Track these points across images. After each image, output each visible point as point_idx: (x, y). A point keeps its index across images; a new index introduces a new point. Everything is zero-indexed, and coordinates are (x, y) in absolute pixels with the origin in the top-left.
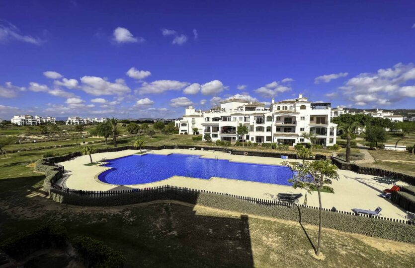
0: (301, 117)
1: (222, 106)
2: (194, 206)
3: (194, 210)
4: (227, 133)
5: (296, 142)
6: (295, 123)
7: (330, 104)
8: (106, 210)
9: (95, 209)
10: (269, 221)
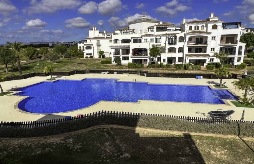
0: (212, 37)
1: (131, 27)
2: (135, 129)
3: (137, 132)
4: (138, 55)
5: (207, 62)
6: (206, 43)
7: (240, 23)
8: (46, 140)
9: (34, 140)
10: (211, 137)
